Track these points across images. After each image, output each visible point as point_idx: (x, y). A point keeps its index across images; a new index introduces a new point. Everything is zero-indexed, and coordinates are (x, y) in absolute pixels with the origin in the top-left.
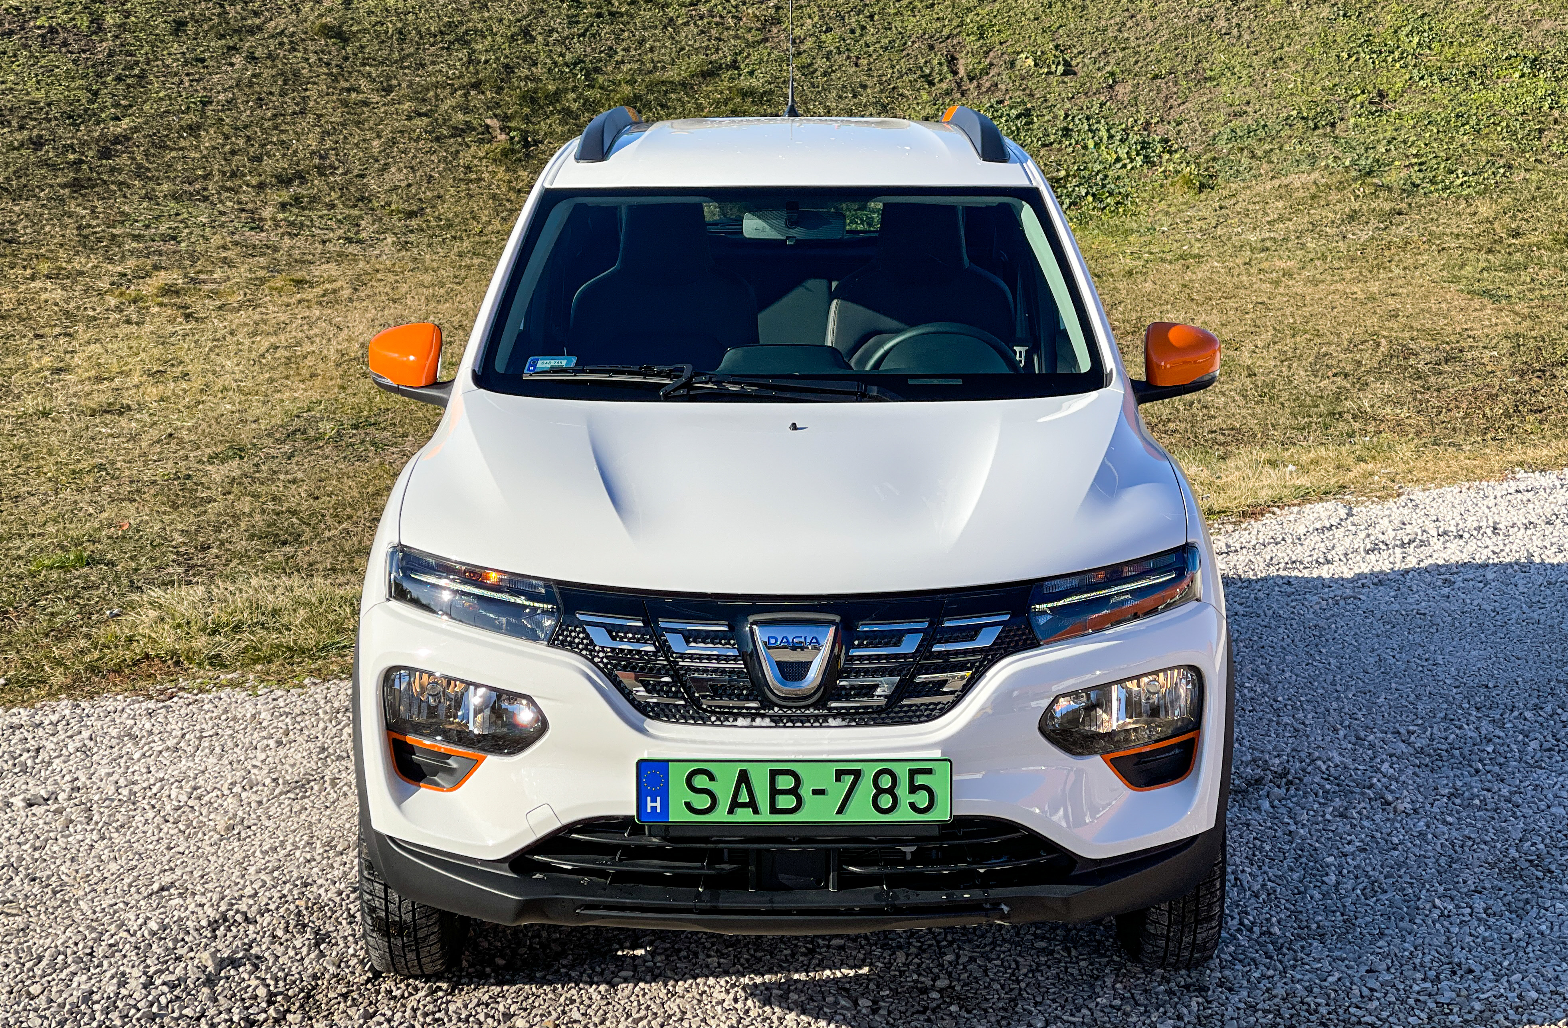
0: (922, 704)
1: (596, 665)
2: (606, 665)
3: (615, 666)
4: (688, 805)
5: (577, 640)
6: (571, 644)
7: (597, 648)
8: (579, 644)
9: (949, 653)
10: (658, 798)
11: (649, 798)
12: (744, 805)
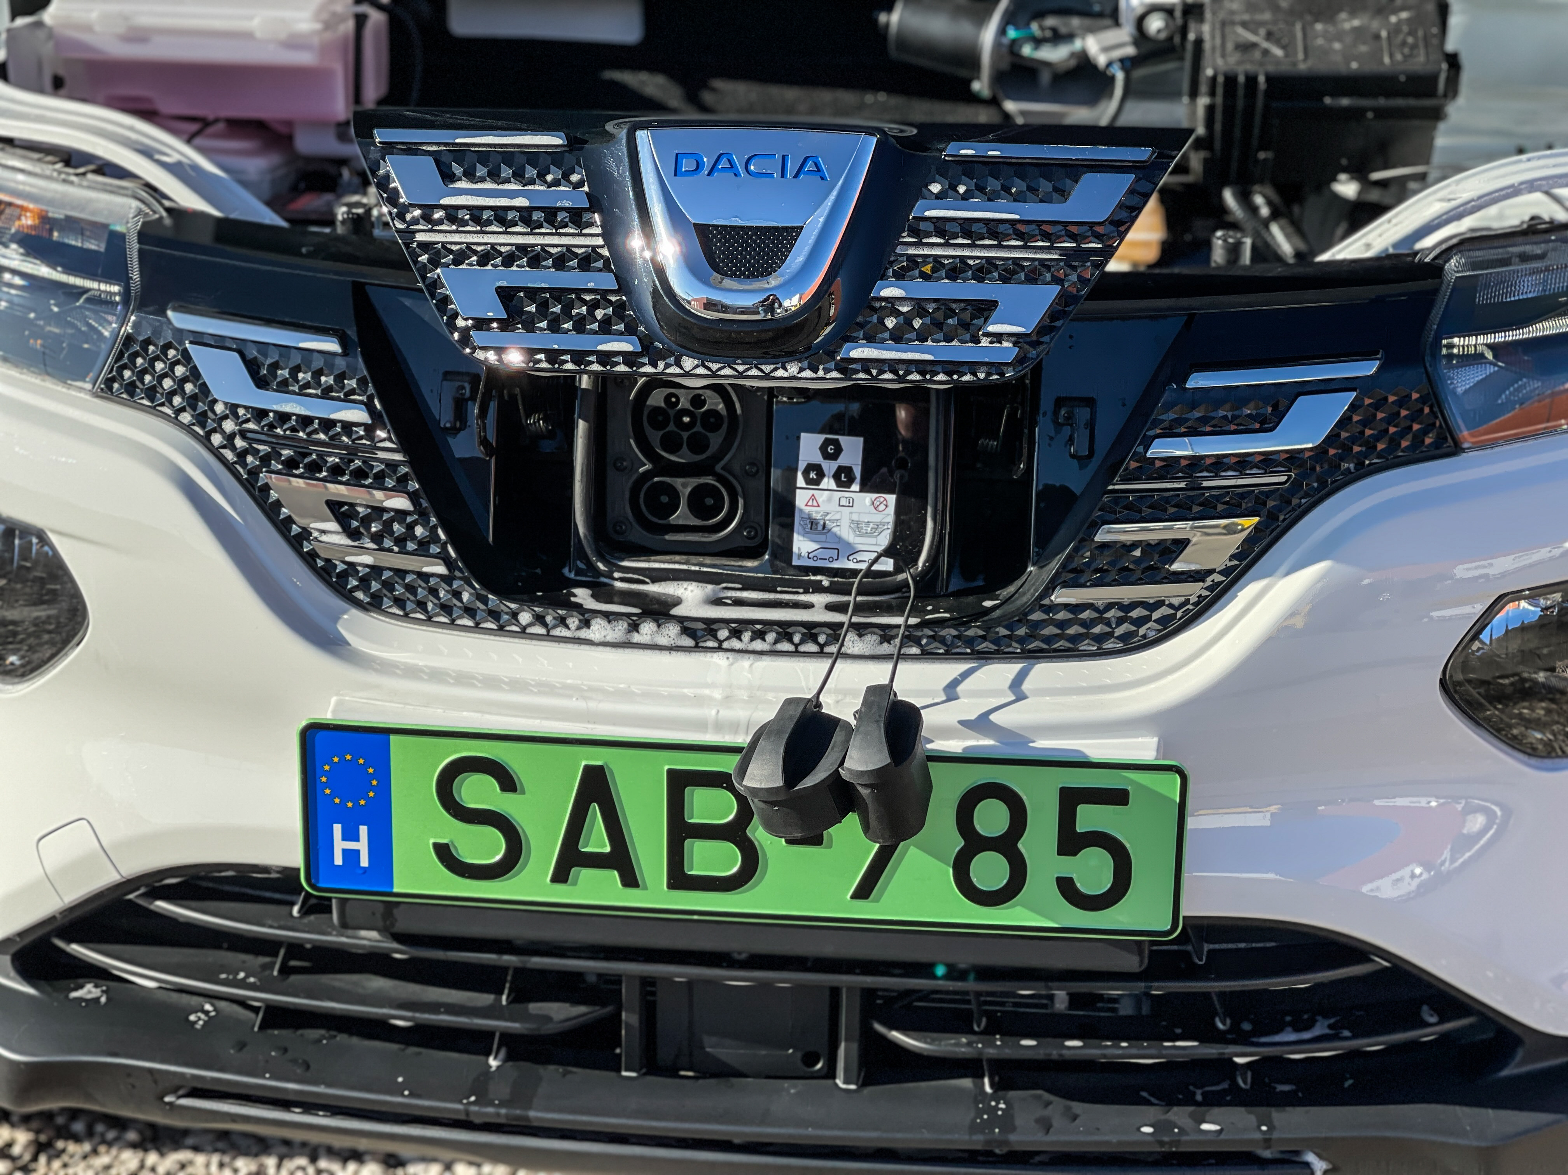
0: (1110, 606)
1: (215, 452)
2: (241, 455)
3: (265, 460)
4: (444, 853)
5: (167, 383)
6: (151, 392)
7: (219, 408)
8: (172, 393)
9: (1196, 462)
10: (363, 830)
11: (337, 828)
12: (596, 861)
